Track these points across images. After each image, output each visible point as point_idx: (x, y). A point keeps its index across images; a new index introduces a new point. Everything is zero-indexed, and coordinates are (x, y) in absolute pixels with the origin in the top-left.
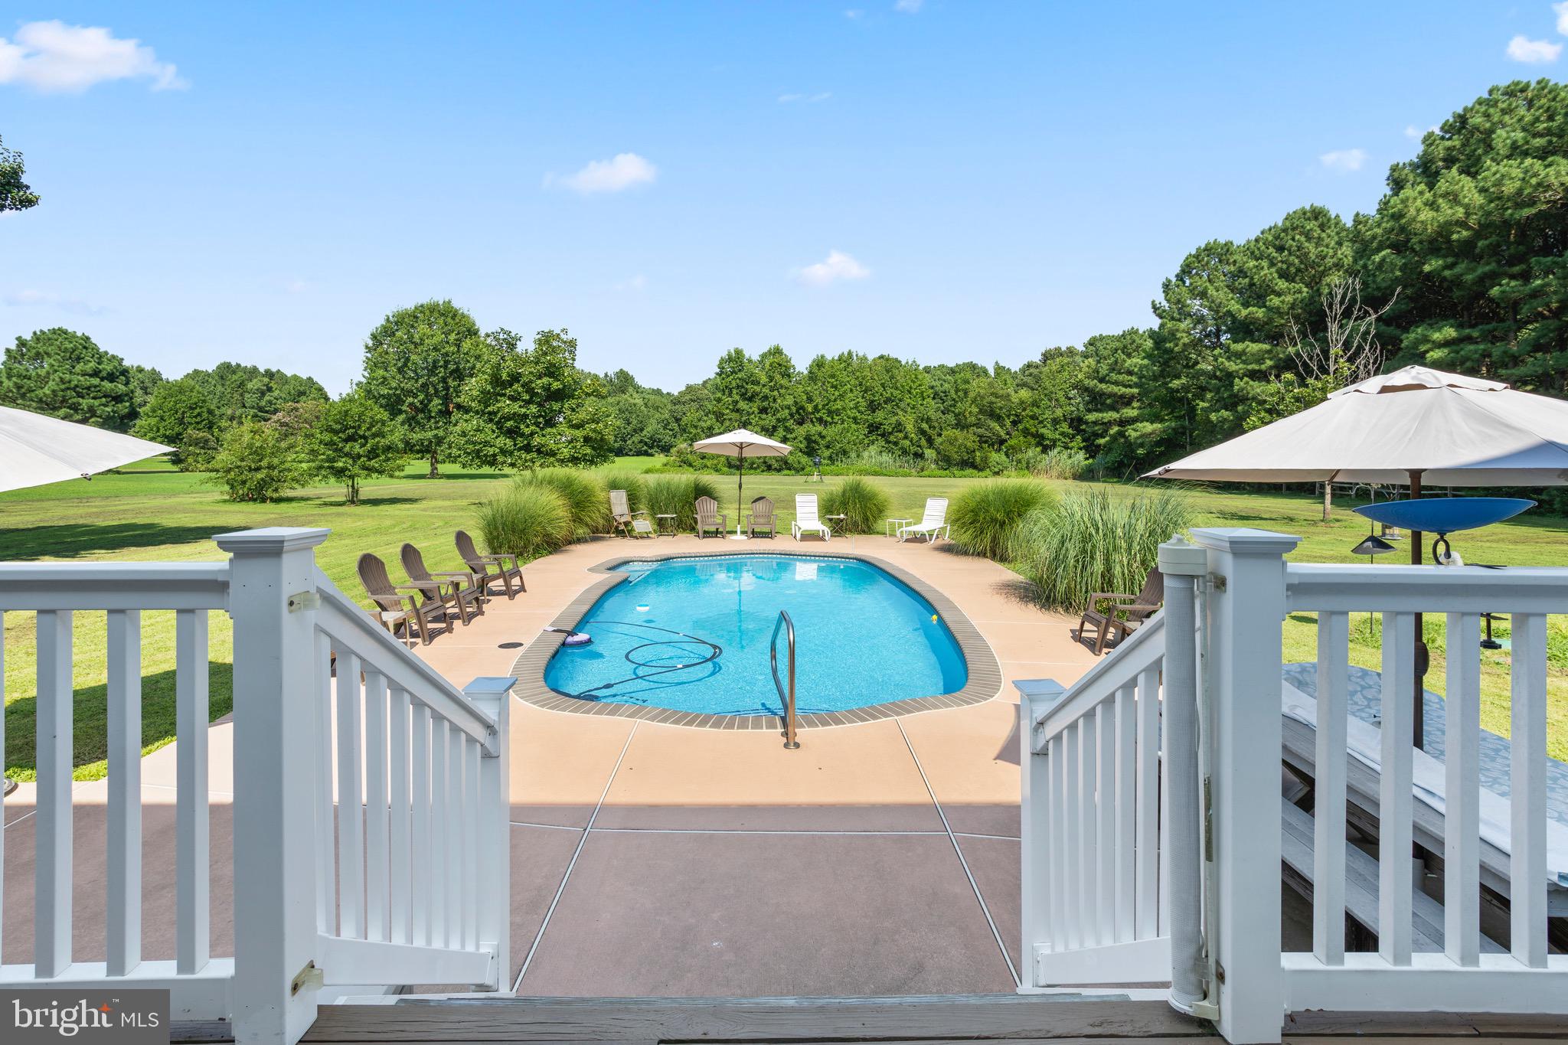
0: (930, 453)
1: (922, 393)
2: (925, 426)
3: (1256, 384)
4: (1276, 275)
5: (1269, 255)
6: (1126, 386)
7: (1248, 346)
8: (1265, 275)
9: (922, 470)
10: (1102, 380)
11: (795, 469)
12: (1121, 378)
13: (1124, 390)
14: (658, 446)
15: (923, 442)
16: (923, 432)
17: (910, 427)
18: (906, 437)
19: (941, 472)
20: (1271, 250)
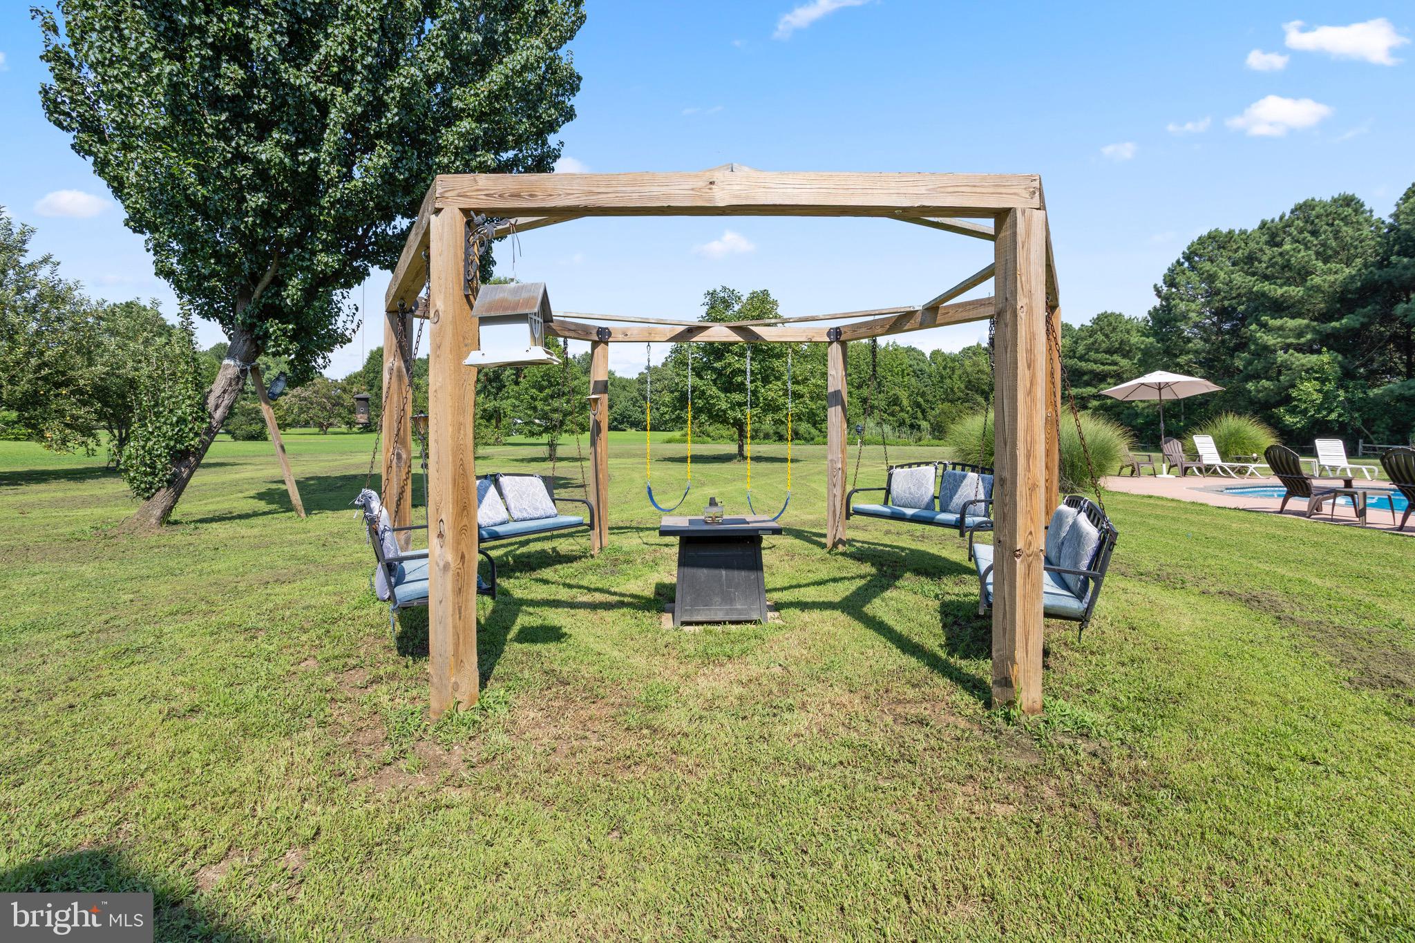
0: (924, 424)
1: (903, 370)
2: (920, 399)
3: (1300, 355)
4: (1313, 257)
5: (1304, 239)
6: (1103, 364)
7: (1286, 322)
8: (1303, 257)
9: (920, 439)
10: (1081, 358)
11: (805, 439)
12: (1100, 356)
13: (1102, 367)
14: (628, 422)
15: (919, 415)
16: (919, 405)
17: (905, 402)
18: (902, 410)
19: (936, 442)
20: (1306, 234)
